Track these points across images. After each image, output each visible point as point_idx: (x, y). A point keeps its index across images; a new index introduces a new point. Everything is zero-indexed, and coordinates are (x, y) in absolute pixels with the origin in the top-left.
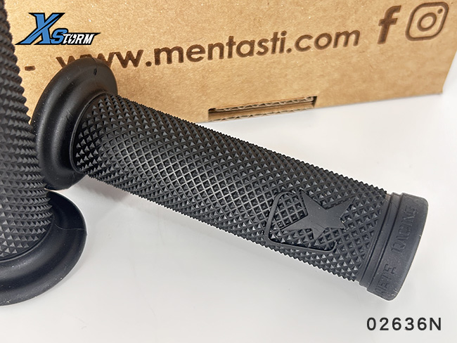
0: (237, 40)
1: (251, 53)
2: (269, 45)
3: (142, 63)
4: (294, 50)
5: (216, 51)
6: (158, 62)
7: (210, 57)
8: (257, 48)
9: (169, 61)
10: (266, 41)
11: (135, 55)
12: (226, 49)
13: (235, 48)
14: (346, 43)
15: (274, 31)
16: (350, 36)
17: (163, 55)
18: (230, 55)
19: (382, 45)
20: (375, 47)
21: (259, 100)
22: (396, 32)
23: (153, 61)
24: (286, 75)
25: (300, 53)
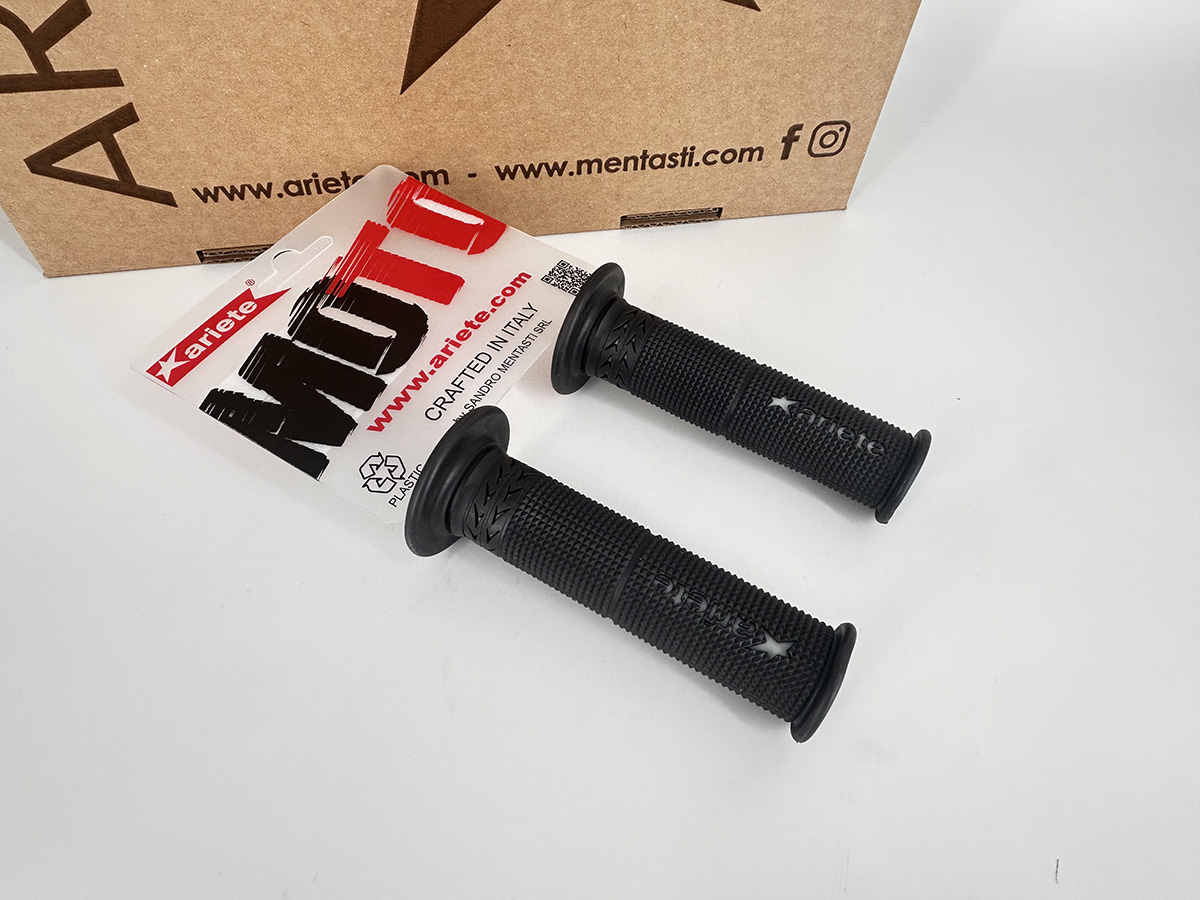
0: (650, 154)
1: (662, 166)
2: (679, 158)
3: (566, 172)
4: (702, 163)
5: (631, 163)
6: (579, 172)
7: (625, 169)
8: (668, 161)
9: (589, 172)
10: (676, 155)
11: (560, 166)
12: (640, 161)
13: (648, 160)
14: (750, 159)
15: (684, 146)
16: (755, 152)
17: (585, 167)
18: (643, 168)
19: (784, 161)
20: (778, 162)
21: (668, 209)
22: (798, 149)
23: (575, 171)
24: (694, 187)
25: (707, 167)
